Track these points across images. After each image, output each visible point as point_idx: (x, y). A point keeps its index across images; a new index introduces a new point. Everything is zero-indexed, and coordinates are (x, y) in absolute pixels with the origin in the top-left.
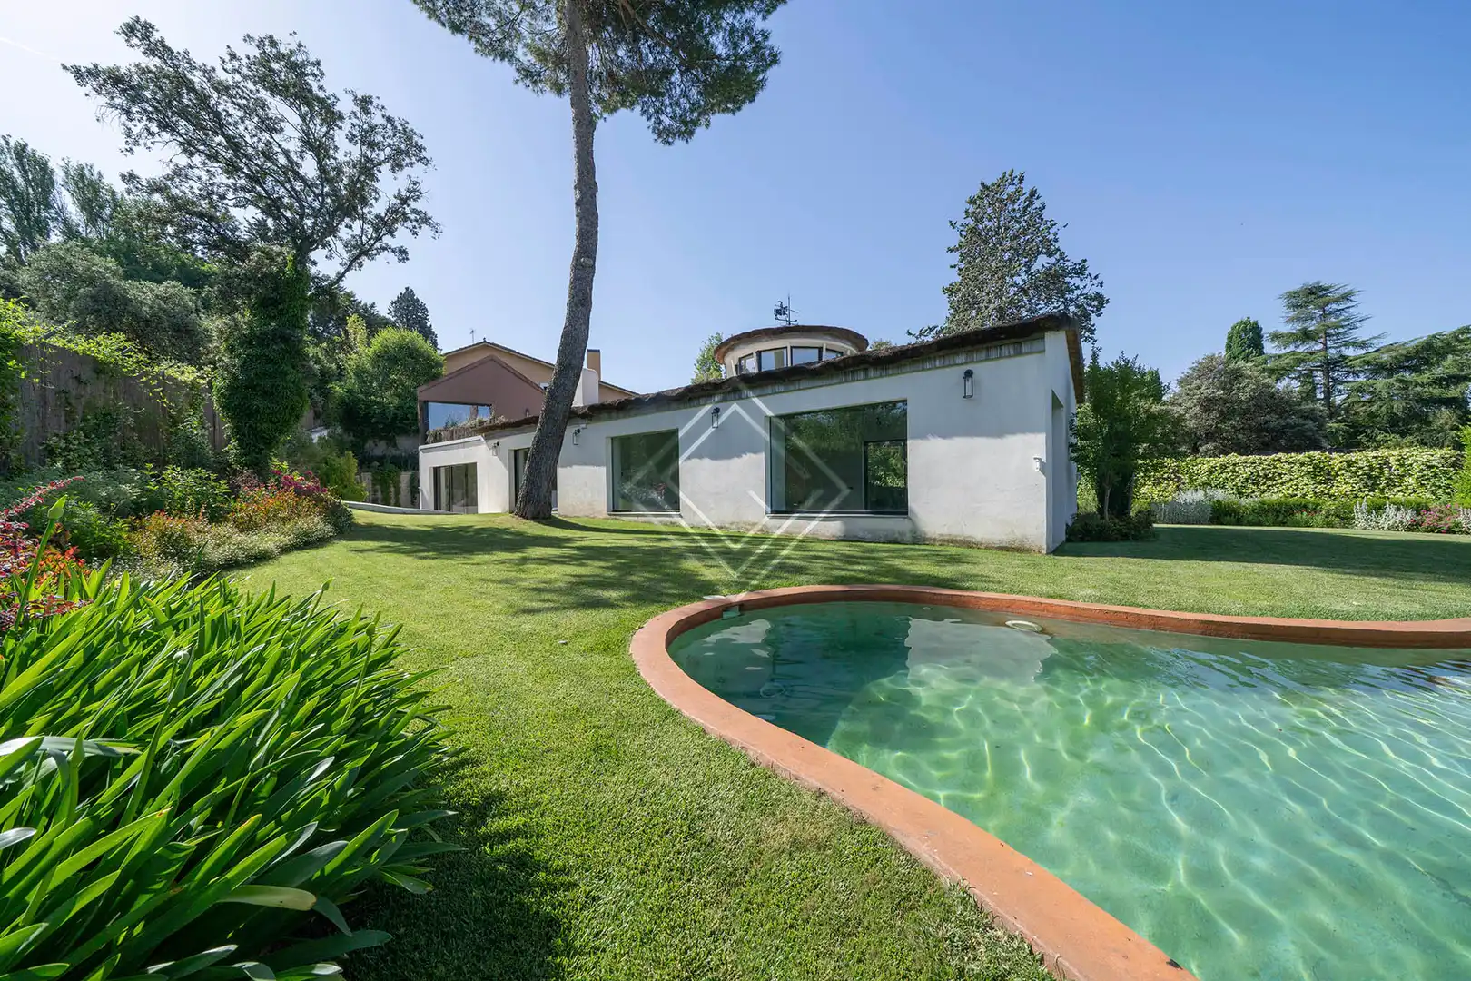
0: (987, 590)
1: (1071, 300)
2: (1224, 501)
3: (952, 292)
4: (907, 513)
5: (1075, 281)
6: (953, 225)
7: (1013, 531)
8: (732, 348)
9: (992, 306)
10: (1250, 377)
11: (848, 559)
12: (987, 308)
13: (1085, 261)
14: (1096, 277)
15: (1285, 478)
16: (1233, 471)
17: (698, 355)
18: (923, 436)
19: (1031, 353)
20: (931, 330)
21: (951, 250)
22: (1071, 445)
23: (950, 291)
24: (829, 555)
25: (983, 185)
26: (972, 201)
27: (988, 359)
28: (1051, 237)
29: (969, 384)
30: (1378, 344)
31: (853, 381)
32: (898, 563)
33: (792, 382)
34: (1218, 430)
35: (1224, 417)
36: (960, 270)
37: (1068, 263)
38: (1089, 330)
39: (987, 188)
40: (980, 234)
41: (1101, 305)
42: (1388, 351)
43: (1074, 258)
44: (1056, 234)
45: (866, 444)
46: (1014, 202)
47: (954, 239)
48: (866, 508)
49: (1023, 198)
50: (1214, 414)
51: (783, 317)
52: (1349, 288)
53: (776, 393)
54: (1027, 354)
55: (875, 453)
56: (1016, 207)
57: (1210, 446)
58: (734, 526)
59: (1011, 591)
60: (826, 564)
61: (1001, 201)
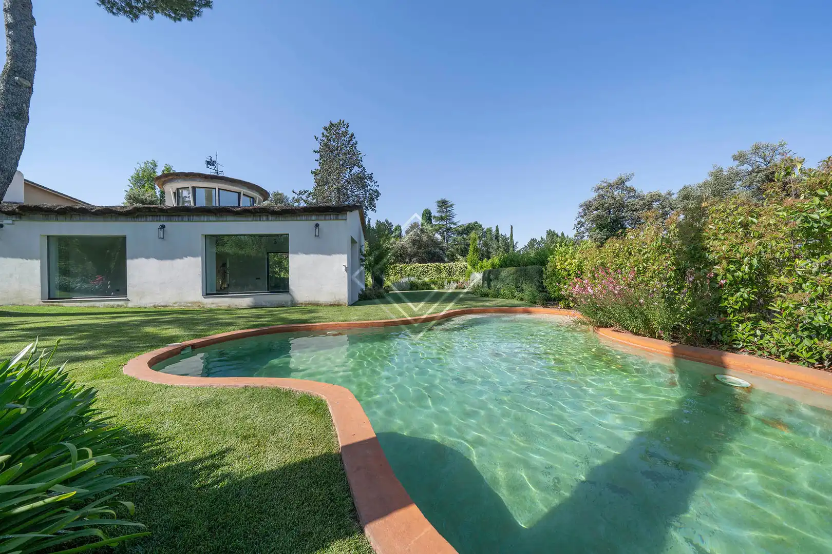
0: (320, 322)
1: (367, 191)
2: (414, 281)
3: (316, 175)
4: (289, 292)
5: (369, 182)
6: (317, 139)
7: (335, 297)
8: (170, 181)
9: (335, 187)
10: (426, 233)
11: (259, 317)
12: (332, 186)
13: (372, 174)
14: (376, 182)
15: (430, 272)
16: (417, 270)
17: (133, 173)
18: (296, 253)
19: (342, 220)
20: (305, 192)
21: (315, 152)
22: (361, 259)
23: (315, 173)
24: (248, 315)
25: (331, 122)
26: (325, 129)
27: (325, 220)
28: (359, 158)
29: (317, 230)
30: (460, 224)
31: (260, 220)
32: (284, 315)
33: (221, 216)
34: (418, 253)
35: (420, 248)
36: (320, 163)
37: (366, 173)
38: (373, 206)
39: (333, 125)
40: (329, 148)
41: (378, 196)
42: (461, 227)
43: (368, 171)
44: (361, 158)
45: (268, 253)
46: (345, 137)
47: (317, 147)
48: (268, 290)
49: (348, 136)
50: (416, 246)
51: (212, 167)
52: (452, 203)
53: (210, 221)
54: (340, 220)
55: (274, 258)
56: (345, 139)
57: (415, 259)
58: (176, 305)
59: (330, 321)
60: (245, 320)
61: (339, 134)
